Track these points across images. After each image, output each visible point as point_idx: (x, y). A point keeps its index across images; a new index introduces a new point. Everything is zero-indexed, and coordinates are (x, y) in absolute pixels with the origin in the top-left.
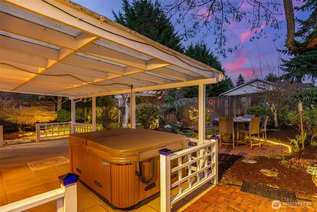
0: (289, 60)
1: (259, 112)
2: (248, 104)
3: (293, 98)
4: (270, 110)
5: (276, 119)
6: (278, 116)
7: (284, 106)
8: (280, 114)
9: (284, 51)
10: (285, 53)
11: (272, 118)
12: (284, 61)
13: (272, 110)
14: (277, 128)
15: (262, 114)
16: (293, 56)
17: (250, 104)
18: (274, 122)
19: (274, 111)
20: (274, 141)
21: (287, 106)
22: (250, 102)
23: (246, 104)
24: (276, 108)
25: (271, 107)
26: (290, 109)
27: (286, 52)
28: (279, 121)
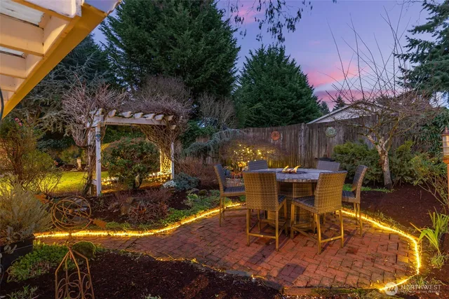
0: (412, 69)
1: (354, 155)
2: (339, 139)
3: (420, 128)
4: (375, 151)
5: (386, 169)
6: (391, 162)
7: (402, 142)
8: (394, 159)
9: (405, 55)
10: (406, 59)
11: (380, 166)
12: (403, 71)
13: (379, 149)
14: (388, 187)
15: (360, 159)
16: (418, 64)
17: (342, 139)
18: (382, 175)
19: (383, 153)
20: (381, 220)
21: (410, 143)
22: (341, 136)
23: (335, 139)
24: (386, 146)
25: (376, 144)
26: (415, 148)
27: (407, 57)
28: (393, 172)
